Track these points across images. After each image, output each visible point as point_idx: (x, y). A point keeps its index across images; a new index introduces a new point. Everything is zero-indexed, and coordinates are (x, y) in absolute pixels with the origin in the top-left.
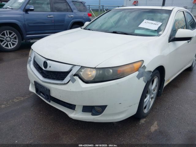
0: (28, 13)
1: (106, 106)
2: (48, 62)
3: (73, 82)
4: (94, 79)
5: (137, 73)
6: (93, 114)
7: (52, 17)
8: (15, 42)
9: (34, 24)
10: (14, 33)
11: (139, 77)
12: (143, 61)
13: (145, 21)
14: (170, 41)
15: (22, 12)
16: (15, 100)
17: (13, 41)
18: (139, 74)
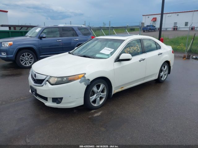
0: (42, 40)
1: (62, 98)
2: (36, 74)
3: (45, 85)
4: (56, 83)
5: (79, 80)
6: (57, 103)
7: (61, 41)
8: (32, 61)
9: (50, 47)
10: (31, 55)
11: (81, 82)
12: (85, 74)
13: (105, 48)
14: (115, 61)
15: (37, 39)
16: (21, 98)
17: (30, 60)
18: (80, 81)
